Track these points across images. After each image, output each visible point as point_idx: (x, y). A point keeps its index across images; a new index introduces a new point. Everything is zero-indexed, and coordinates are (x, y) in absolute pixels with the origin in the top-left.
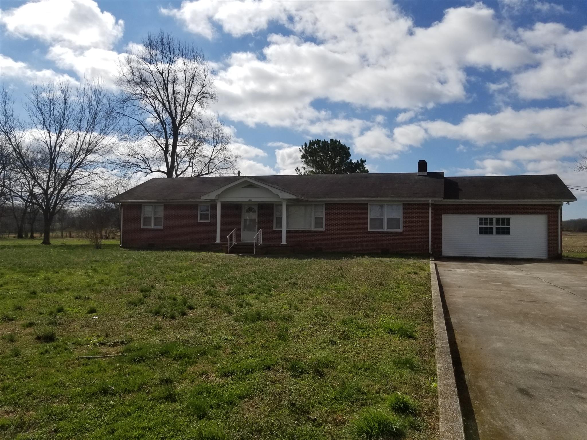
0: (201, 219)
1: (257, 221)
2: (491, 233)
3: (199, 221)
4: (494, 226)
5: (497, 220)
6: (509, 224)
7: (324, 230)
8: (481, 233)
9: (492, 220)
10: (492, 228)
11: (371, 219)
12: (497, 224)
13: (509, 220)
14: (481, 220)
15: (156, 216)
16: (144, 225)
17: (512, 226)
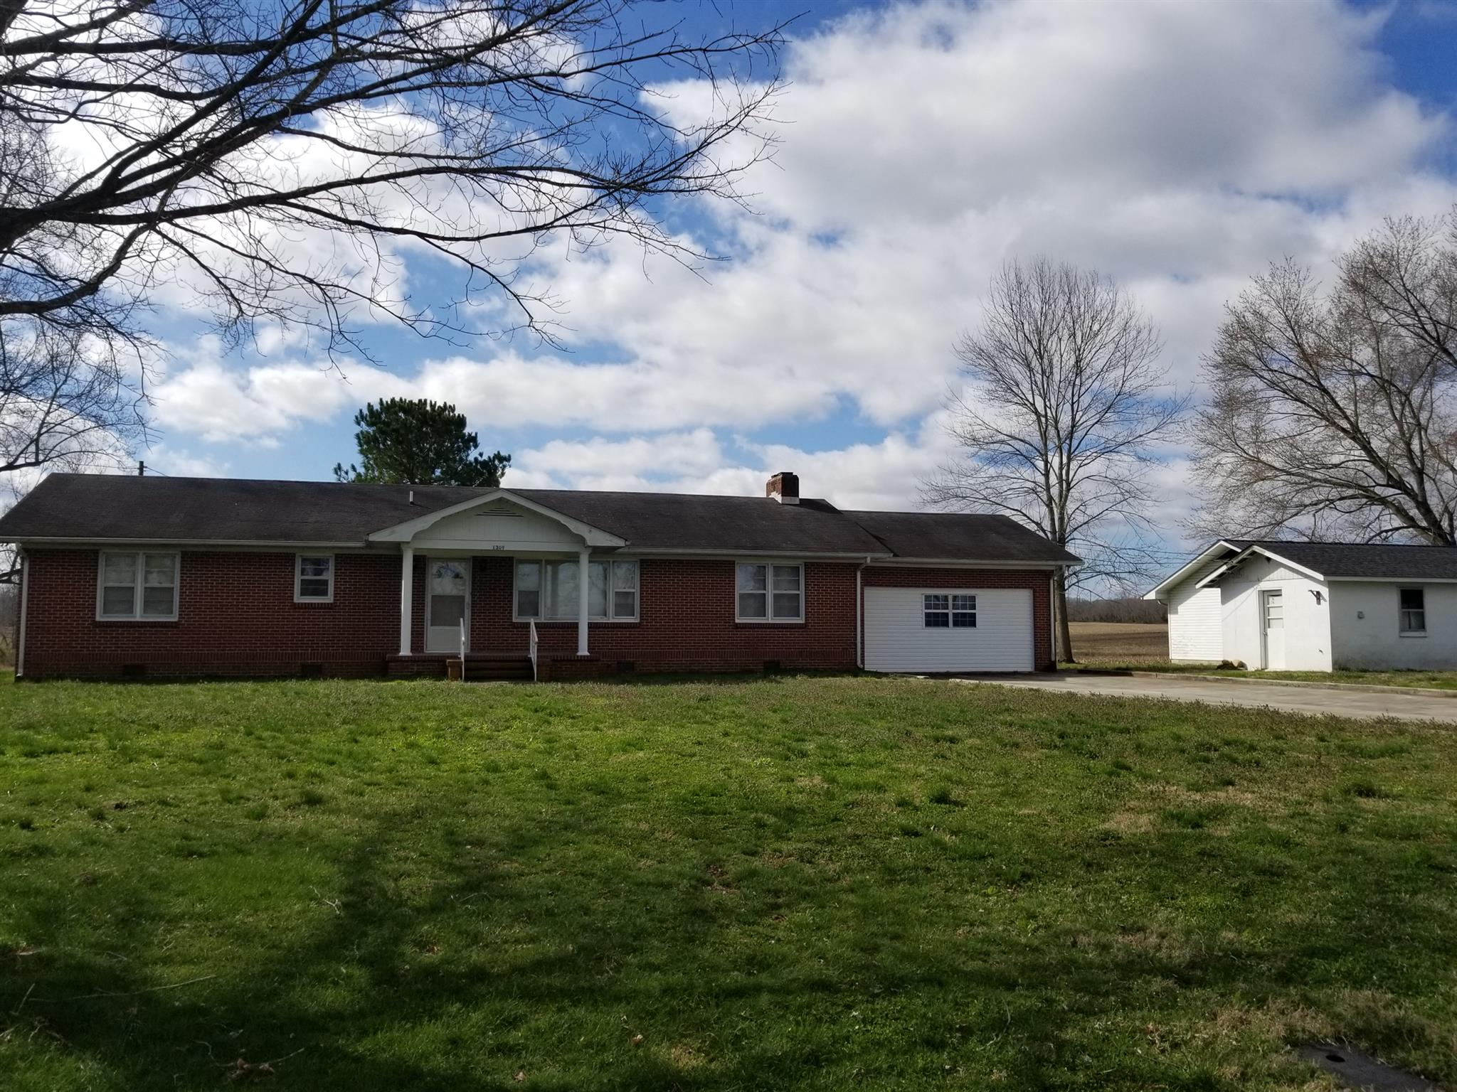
0: (302, 594)
1: (468, 599)
2: (946, 624)
3: (298, 599)
4: (951, 611)
5: (955, 598)
6: (973, 607)
7: (638, 621)
8: (928, 624)
9: (946, 598)
10: (947, 614)
11: (742, 596)
12: (955, 607)
13: (973, 598)
14: (927, 598)
15: (148, 585)
16: (105, 611)
17: (979, 612)
